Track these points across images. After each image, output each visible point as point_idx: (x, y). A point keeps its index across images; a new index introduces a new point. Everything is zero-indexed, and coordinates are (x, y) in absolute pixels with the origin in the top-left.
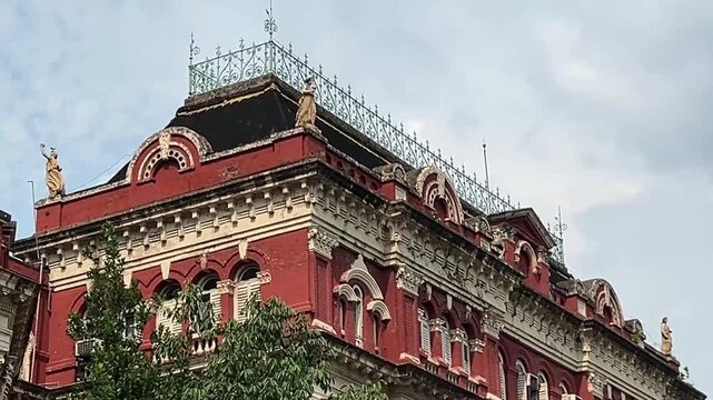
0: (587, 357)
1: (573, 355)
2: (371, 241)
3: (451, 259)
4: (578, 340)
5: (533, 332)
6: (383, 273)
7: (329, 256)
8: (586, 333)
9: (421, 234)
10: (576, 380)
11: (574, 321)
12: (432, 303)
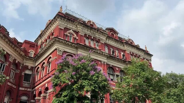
0: (126, 48)
1: (123, 48)
2: (74, 28)
3: (92, 31)
4: (124, 45)
5: (114, 44)
6: (77, 33)
7: (63, 29)
8: (125, 44)
9: (83, 27)
10: (124, 51)
11: (123, 43)
12: (89, 37)
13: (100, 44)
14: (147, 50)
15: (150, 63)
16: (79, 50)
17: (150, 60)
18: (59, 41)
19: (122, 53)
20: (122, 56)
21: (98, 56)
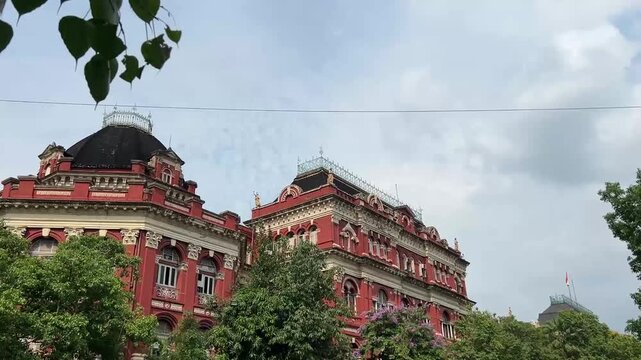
0: (427, 252)
1: (422, 251)
2: (352, 218)
3: (379, 223)
4: (424, 246)
6: (356, 228)
7: (338, 223)
8: (427, 244)
9: (368, 215)
10: (424, 259)
11: (423, 240)
12: (373, 237)
13: (389, 249)
14: (460, 250)
15: (463, 282)
16: (364, 269)
17: (464, 274)
18: (337, 254)
19: (422, 266)
20: (421, 271)
21: (388, 278)
